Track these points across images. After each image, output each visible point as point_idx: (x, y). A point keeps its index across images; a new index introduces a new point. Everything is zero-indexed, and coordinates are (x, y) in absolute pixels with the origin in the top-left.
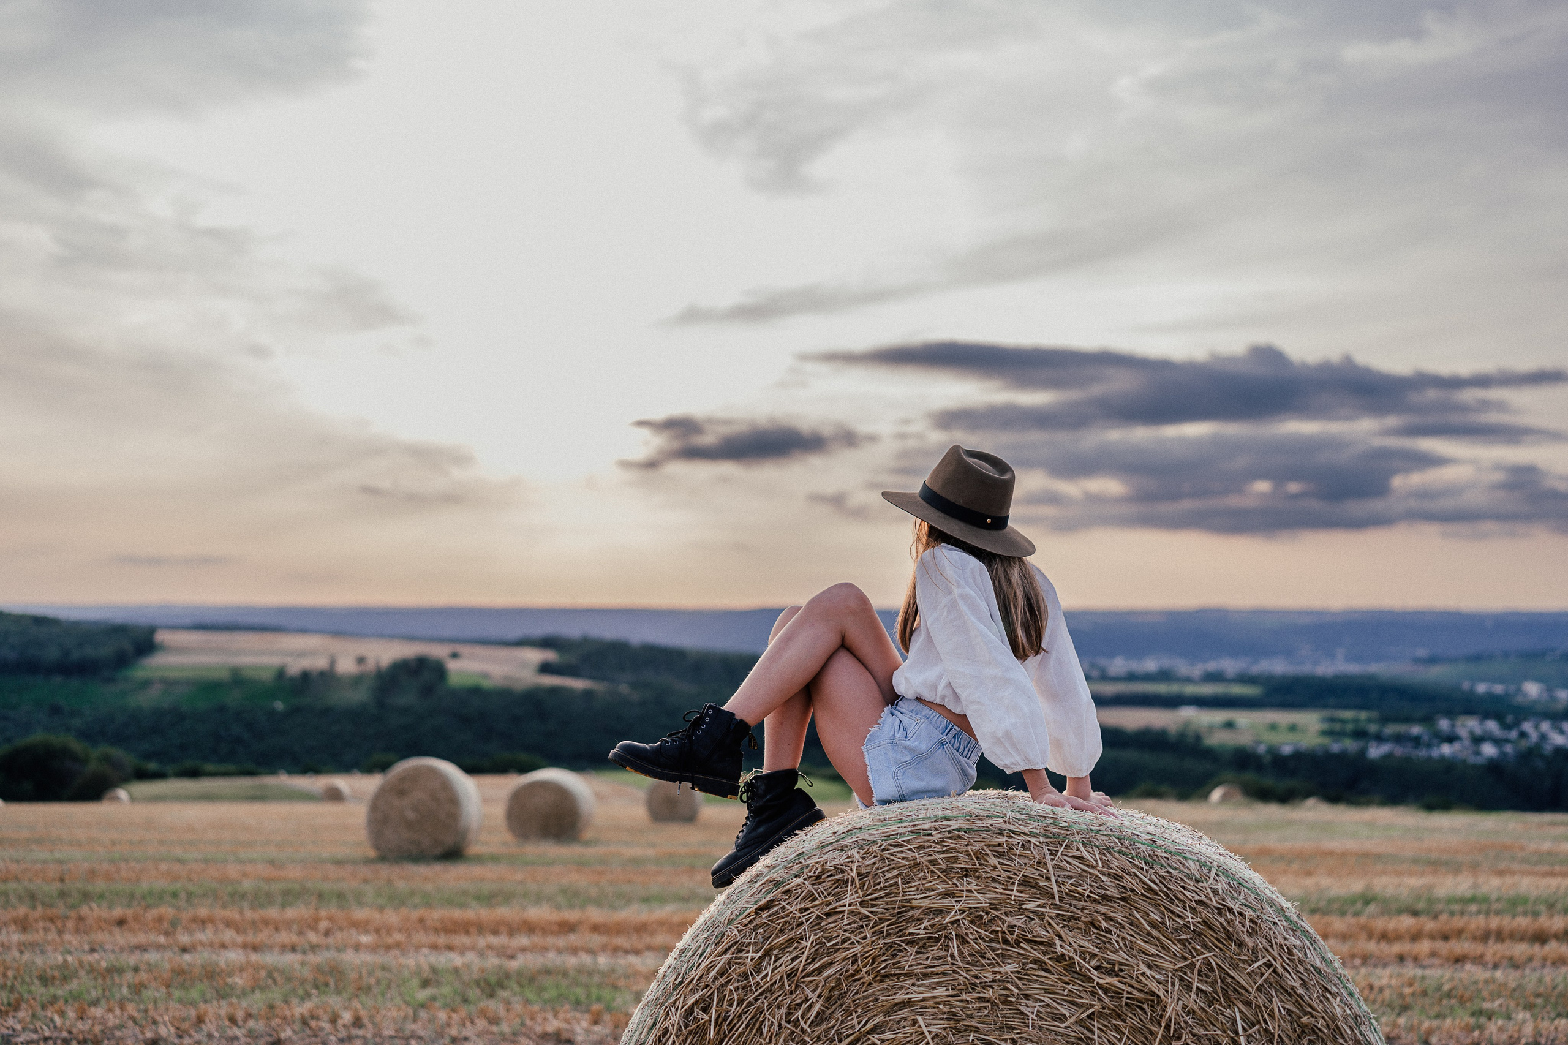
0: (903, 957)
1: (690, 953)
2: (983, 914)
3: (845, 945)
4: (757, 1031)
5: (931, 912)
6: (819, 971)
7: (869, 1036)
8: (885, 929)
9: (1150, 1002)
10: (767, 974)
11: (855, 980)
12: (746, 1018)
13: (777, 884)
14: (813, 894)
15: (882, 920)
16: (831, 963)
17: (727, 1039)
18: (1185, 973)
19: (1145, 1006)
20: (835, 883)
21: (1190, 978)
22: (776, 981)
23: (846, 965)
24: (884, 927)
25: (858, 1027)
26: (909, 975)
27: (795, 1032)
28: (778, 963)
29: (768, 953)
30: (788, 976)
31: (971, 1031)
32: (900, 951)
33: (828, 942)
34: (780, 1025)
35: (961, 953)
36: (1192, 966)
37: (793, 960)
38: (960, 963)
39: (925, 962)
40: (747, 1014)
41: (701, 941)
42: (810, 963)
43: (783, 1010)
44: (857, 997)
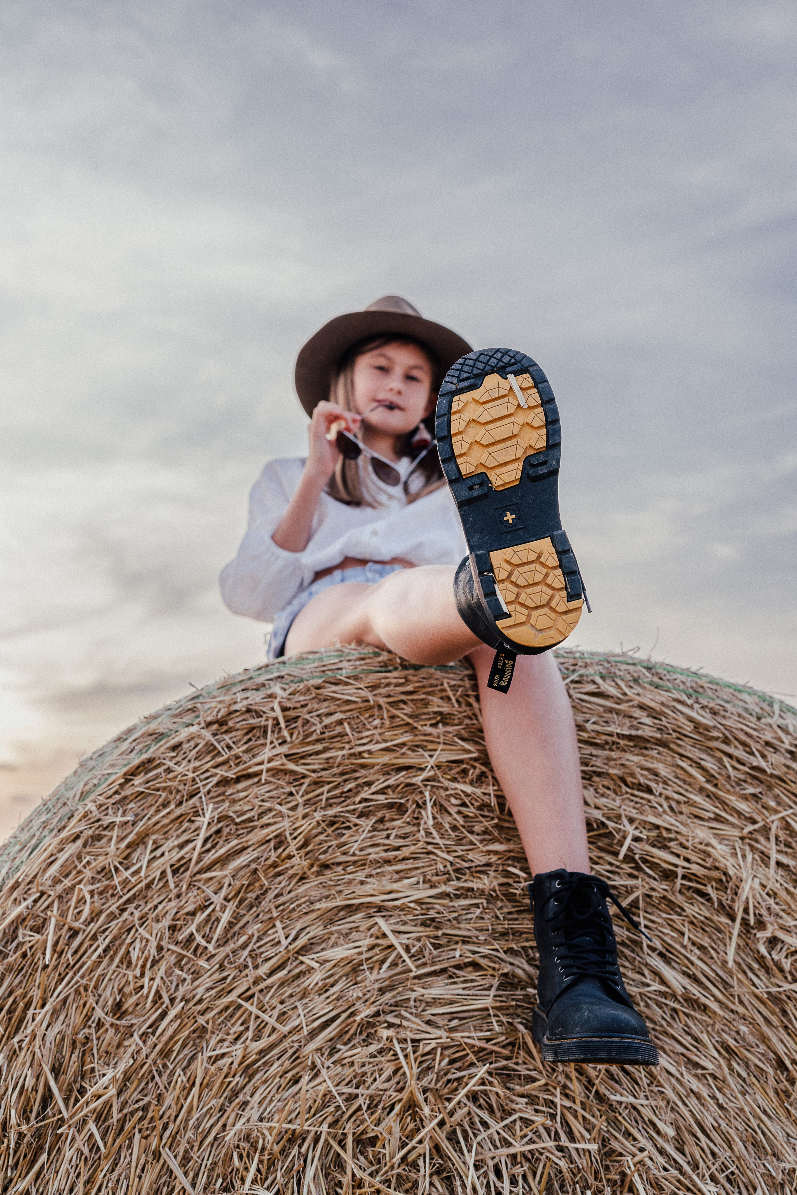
0: (352, 836)
1: (18, 848)
2: (468, 767)
3: (265, 820)
4: (121, 962)
5: (392, 770)
6: (223, 861)
7: (302, 958)
8: (324, 797)
9: (714, 884)
10: (140, 868)
11: (279, 874)
12: (104, 940)
13: (157, 736)
14: (215, 748)
15: (318, 783)
16: (244, 849)
17: (71, 974)
18: (757, 841)
19: (709, 890)
20: (247, 733)
21: (765, 847)
22: (154, 879)
23: (264, 851)
24: (322, 794)
25: (285, 943)
26: (361, 864)
27: (185, 956)
28: (158, 853)
29: (141, 840)
30: (175, 872)
31: (457, 943)
32: (349, 828)
33: (238, 817)
34: (160, 949)
35: (438, 826)
36: (765, 830)
37: (181, 846)
38: (438, 840)
39: (387, 842)
40: (107, 933)
41: (35, 828)
42: (208, 851)
43: (166, 922)
44: (282, 900)
